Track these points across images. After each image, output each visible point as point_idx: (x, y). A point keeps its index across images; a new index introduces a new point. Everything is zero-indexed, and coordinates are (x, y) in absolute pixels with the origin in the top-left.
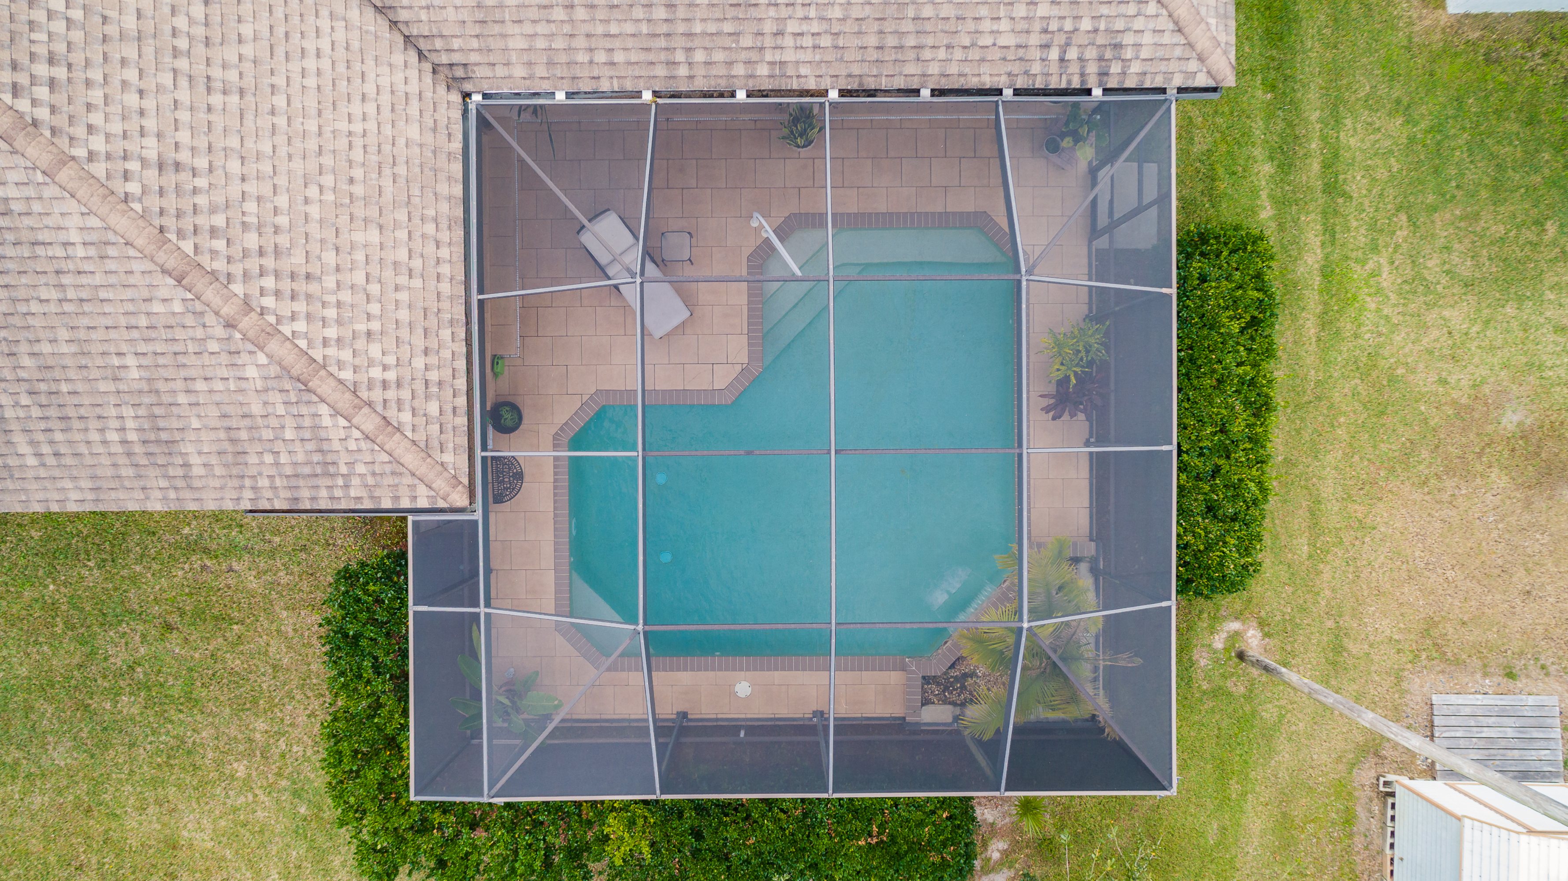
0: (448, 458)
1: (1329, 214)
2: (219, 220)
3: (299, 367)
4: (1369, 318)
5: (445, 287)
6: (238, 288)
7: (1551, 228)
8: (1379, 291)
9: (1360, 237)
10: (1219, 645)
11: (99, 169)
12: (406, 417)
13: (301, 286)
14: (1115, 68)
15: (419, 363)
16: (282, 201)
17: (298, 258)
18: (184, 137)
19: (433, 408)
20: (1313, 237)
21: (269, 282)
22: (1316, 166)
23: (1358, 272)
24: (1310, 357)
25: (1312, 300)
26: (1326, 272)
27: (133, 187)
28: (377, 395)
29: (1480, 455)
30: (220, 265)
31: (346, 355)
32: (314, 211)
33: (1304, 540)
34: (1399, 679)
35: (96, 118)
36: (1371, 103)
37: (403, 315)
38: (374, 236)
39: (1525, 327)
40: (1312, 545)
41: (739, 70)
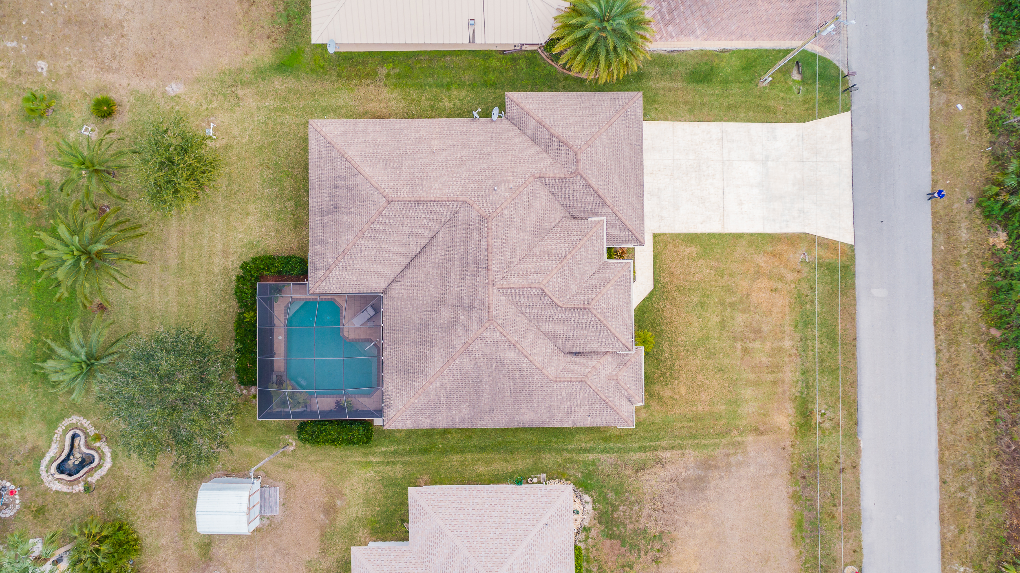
0: (318, 290)
1: (382, 463)
2: (353, 257)
3: (331, 268)
4: (361, 472)
5: (348, 290)
6: (343, 260)
7: (378, 509)
8: (366, 474)
9: (378, 469)
10: (290, 441)
11: (359, 242)
12: (324, 284)
13: (344, 269)
15: (334, 286)
16: (358, 266)
17: (349, 268)
18: (366, 253)
19: (326, 288)
20: (377, 459)
21: (344, 264)
22: (392, 460)
23: (370, 469)
24: (353, 459)
25: (365, 459)
26: (370, 462)
27: (356, 246)
28: (327, 279)
29: (331, 496)
30: (346, 258)
31: (334, 275)
32: (357, 271)
33: (313, 459)
34: (282, 480)
35: (366, 242)
36: (405, 471)
37: (342, 284)
38: (355, 279)
39: (358, 505)
40: (312, 461)
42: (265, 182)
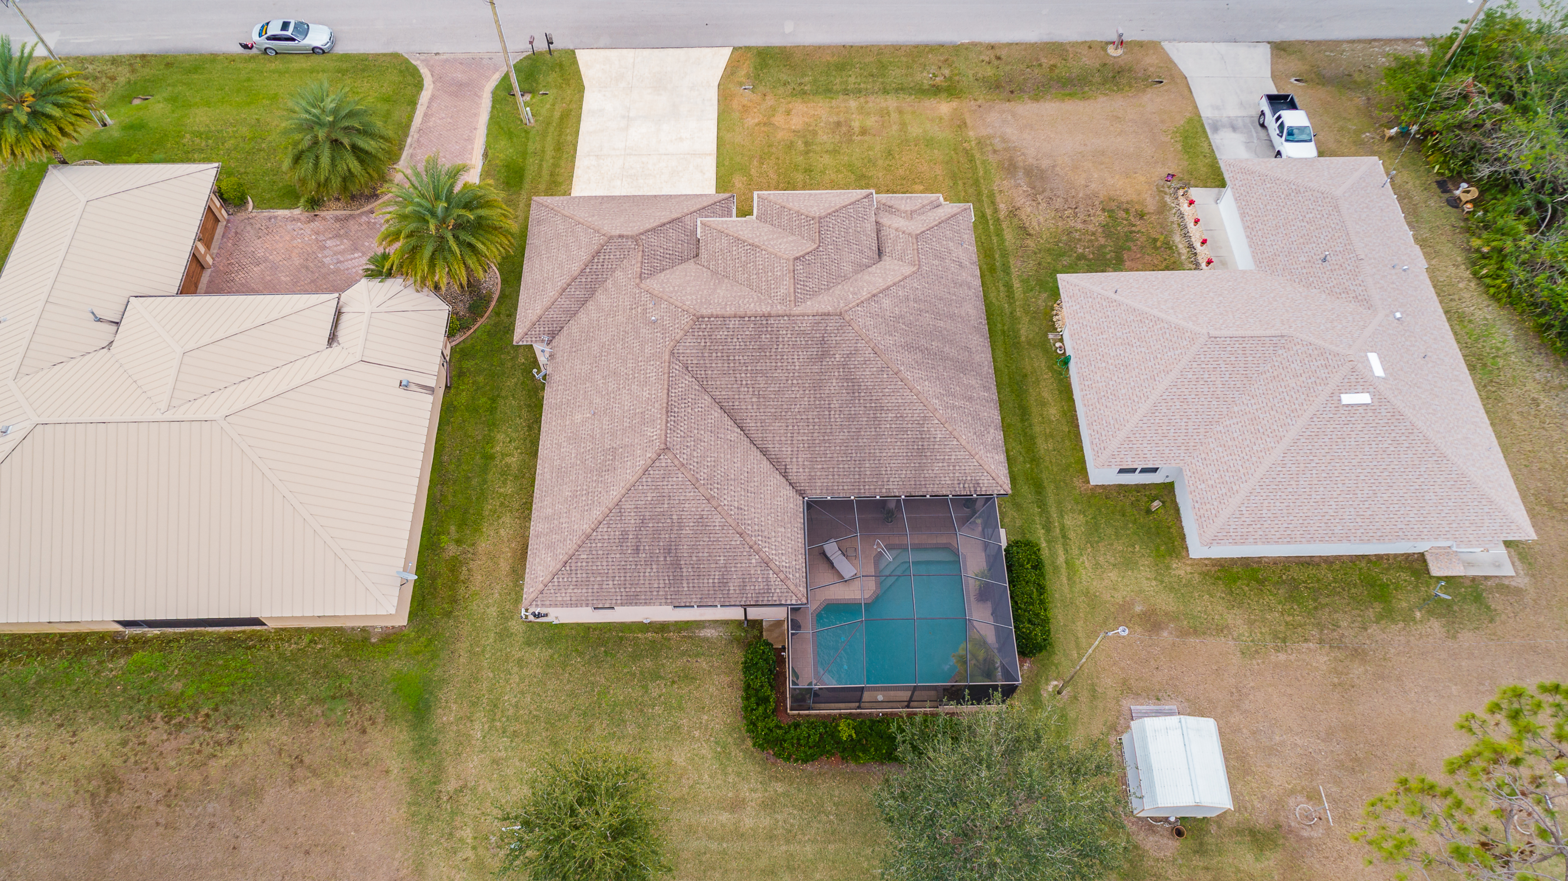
0: (801, 589)
1: (1065, 545)
2: (749, 522)
3: (766, 560)
4: (1084, 577)
5: (800, 545)
6: (753, 538)
7: (1137, 547)
8: (1085, 568)
9: (1075, 551)
10: (1050, 690)
11: (726, 508)
12: (791, 576)
13: (768, 540)
14: (978, 489)
15: (794, 563)
16: (763, 519)
17: (766, 533)
18: (742, 502)
19: (797, 575)
20: (1061, 552)
21: (760, 538)
22: (1058, 530)
23: (1077, 562)
24: (1066, 590)
25: (1064, 571)
26: (1067, 563)
27: (732, 513)
28: (784, 569)
29: (1130, 621)
30: (749, 532)
31: (777, 558)
32: (770, 522)
33: (1075, 652)
34: (1118, 701)
35: (725, 497)
36: (1072, 511)
37: (790, 550)
38: (783, 530)
39: (1136, 578)
40: (1078, 654)
41: (878, 491)
42: (614, 733)
